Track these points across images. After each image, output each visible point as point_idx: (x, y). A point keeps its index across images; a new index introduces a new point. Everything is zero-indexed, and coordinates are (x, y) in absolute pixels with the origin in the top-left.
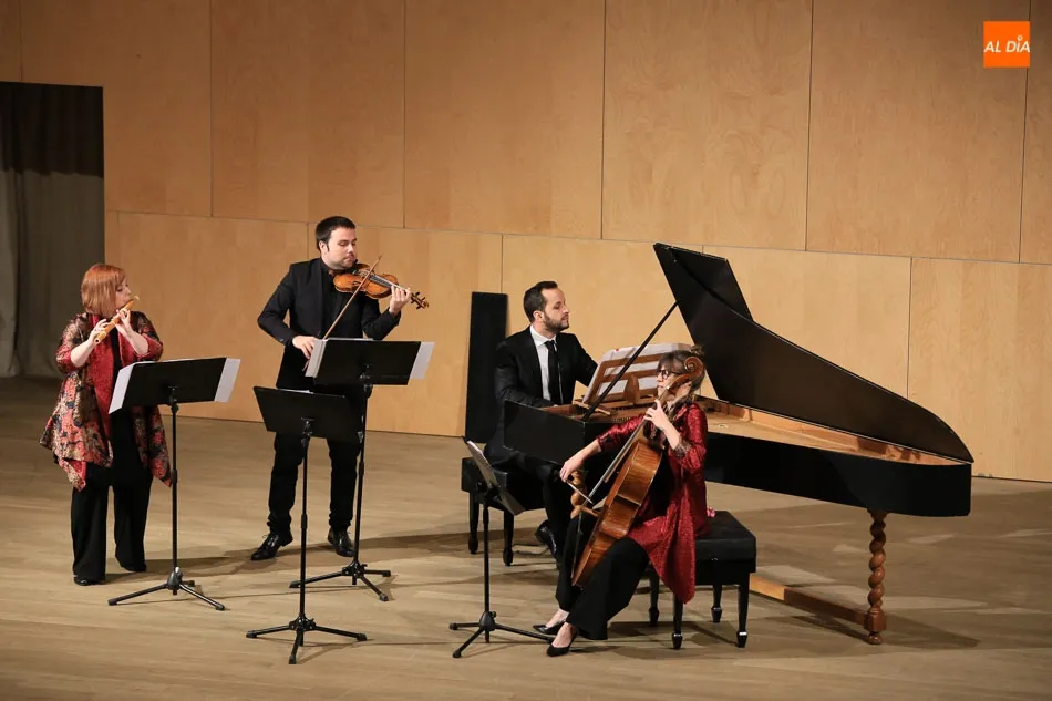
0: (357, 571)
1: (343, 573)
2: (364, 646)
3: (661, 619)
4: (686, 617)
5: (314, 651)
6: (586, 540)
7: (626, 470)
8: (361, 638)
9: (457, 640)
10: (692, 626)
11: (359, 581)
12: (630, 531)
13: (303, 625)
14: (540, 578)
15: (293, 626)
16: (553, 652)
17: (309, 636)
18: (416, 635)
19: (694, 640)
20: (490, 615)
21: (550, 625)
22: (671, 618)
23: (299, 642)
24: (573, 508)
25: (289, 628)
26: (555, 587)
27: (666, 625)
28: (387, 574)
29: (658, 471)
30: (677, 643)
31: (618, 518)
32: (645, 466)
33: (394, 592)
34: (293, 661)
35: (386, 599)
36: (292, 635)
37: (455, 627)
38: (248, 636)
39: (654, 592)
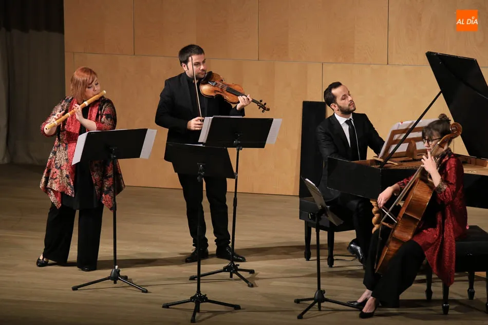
0: (232, 269)
1: (224, 270)
2: (239, 313)
3: (434, 297)
4: (451, 296)
5: (207, 315)
6: (384, 243)
7: (411, 197)
8: (237, 307)
9: (299, 309)
10: (455, 301)
11: (235, 276)
12: (413, 236)
13: (199, 299)
14: (353, 274)
15: (193, 299)
16: (364, 316)
17: (204, 306)
18: (273, 306)
19: (456, 309)
20: (321, 292)
21: (360, 300)
22: (441, 296)
23: (197, 310)
24: (374, 227)
25: (190, 301)
26: (362, 279)
27: (437, 301)
28: (252, 272)
29: (432, 197)
30: (446, 310)
31: (406, 228)
32: (422, 194)
33: (257, 282)
34: (193, 321)
35: (252, 286)
36: (192, 305)
37: (298, 301)
38: (163, 307)
39: (429, 282)
